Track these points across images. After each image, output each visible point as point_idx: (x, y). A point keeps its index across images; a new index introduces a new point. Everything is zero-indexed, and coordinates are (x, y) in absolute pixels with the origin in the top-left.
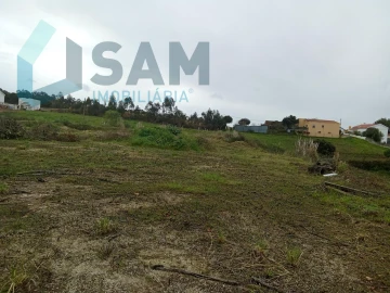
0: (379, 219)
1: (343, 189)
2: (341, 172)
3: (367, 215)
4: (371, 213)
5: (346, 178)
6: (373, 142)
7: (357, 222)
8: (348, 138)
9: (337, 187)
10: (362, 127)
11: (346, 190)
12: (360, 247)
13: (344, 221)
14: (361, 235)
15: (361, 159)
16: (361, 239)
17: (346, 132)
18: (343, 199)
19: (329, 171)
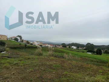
0: (18, 65)
1: (8, 57)
2: (7, 51)
3: (15, 64)
4: (16, 64)
5: (9, 53)
6: (16, 41)
7: (12, 68)
8: (9, 40)
9: (6, 57)
10: (13, 37)
11: (9, 57)
12: (13, 77)
13: (8, 68)
14: (14, 72)
15: (13, 46)
16: (14, 74)
17: (9, 38)
18: (8, 61)
19: (3, 51)
